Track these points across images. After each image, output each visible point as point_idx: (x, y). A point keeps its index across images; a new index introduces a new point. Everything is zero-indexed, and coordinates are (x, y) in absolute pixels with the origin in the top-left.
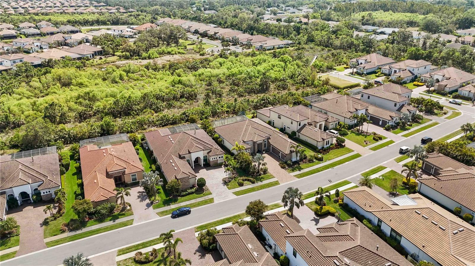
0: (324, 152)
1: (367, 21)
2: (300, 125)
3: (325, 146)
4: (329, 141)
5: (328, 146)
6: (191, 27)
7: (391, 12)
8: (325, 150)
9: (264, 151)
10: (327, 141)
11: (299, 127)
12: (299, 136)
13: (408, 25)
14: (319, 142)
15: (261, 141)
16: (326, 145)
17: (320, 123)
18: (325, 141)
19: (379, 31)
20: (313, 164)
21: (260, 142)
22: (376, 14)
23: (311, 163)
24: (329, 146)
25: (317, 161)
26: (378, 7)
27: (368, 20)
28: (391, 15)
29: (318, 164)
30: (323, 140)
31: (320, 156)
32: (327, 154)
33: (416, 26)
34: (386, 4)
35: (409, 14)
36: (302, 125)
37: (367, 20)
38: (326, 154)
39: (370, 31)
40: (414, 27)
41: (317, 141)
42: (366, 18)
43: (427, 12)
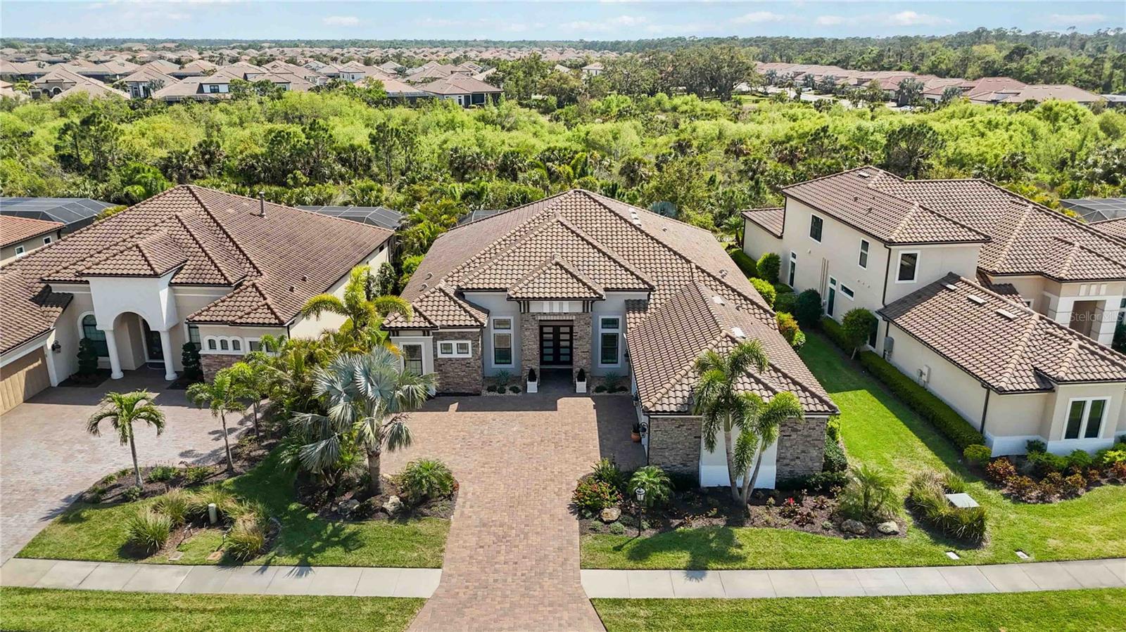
0: (1026, 480)
2: (907, 272)
3: (1058, 444)
4: (1098, 406)
5: (1083, 443)
8: (1040, 472)
9: (581, 378)
10: (1078, 407)
11: (900, 289)
12: (890, 343)
14: (1001, 391)
15: (566, 307)
16: (1072, 433)
17: (1086, 293)
18: (1065, 398)
20: (868, 548)
21: (556, 308)
23: (848, 533)
24: (1101, 453)
25: (916, 537)
29: (910, 560)
30: (1046, 383)
31: (964, 501)
32: (1056, 502)
36: (925, 274)
38: (1042, 499)
41: (988, 387)
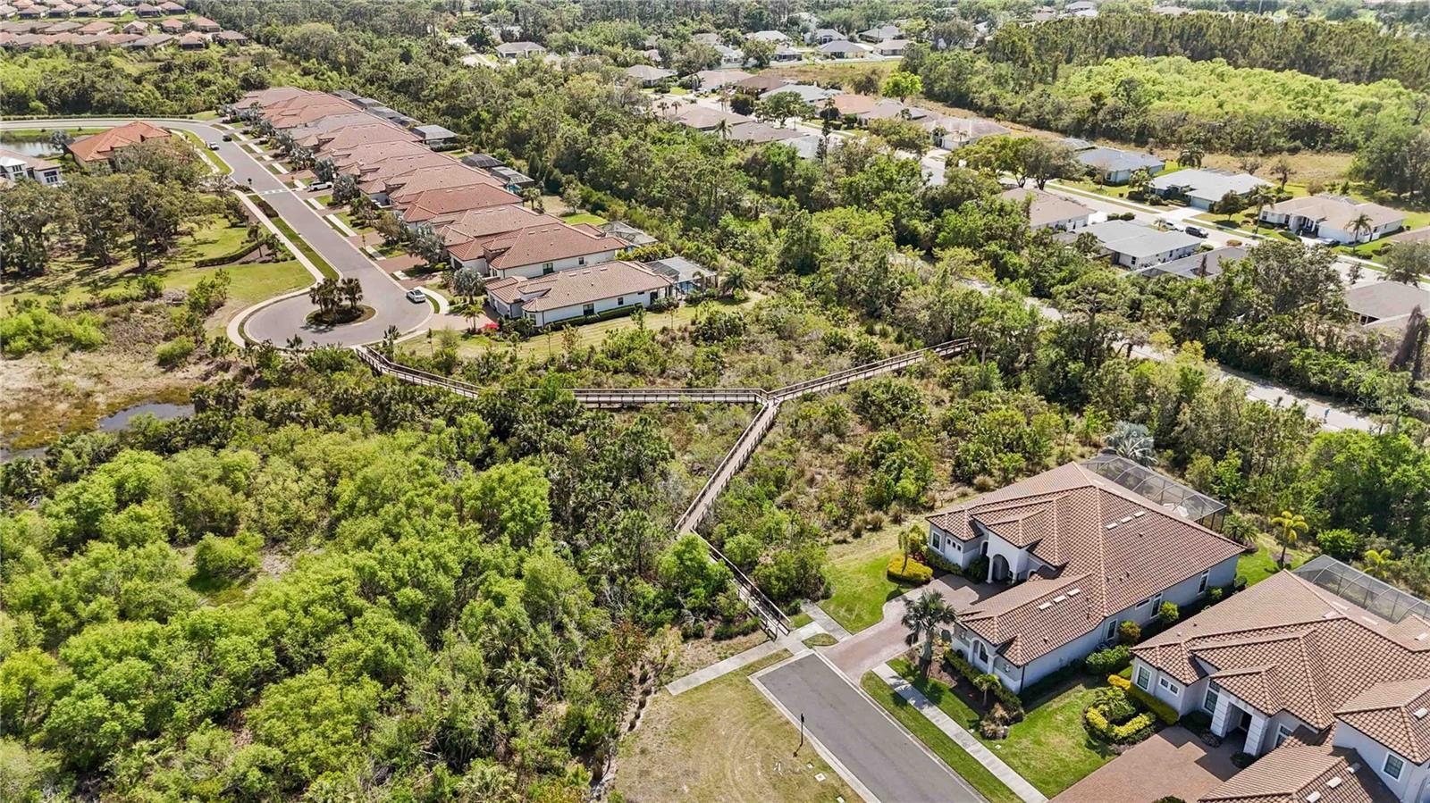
1: (1114, 119)
6: (329, 140)
7: (1220, 64)
13: (1298, 143)
19: (1161, 183)
22: (1157, 75)
26: (1169, 36)
27: (1117, 110)
28: (1221, 77)
33: (1332, 145)
34: (1201, 29)
35: (1297, 80)
37: (1116, 114)
39: (1120, 177)
40: (1325, 150)
42: (1110, 101)
43: (1374, 68)
